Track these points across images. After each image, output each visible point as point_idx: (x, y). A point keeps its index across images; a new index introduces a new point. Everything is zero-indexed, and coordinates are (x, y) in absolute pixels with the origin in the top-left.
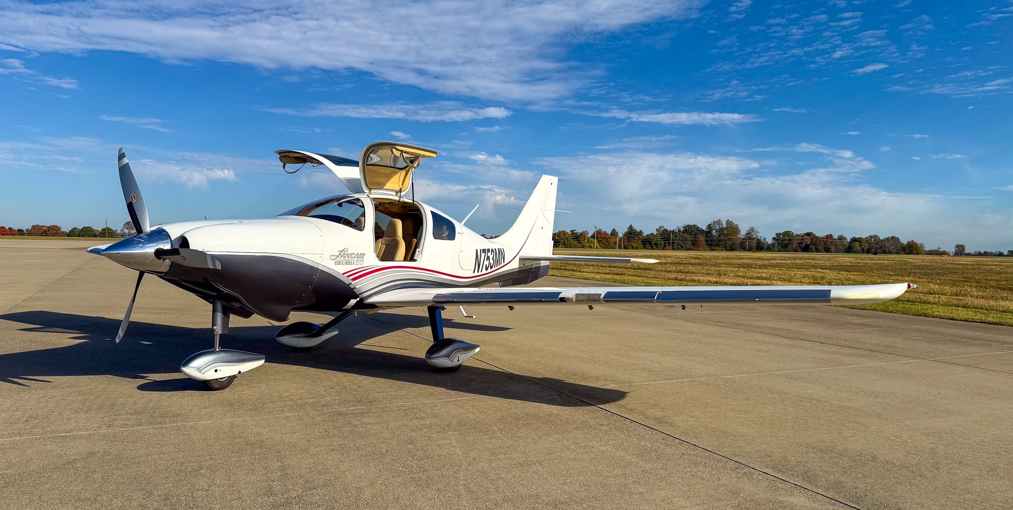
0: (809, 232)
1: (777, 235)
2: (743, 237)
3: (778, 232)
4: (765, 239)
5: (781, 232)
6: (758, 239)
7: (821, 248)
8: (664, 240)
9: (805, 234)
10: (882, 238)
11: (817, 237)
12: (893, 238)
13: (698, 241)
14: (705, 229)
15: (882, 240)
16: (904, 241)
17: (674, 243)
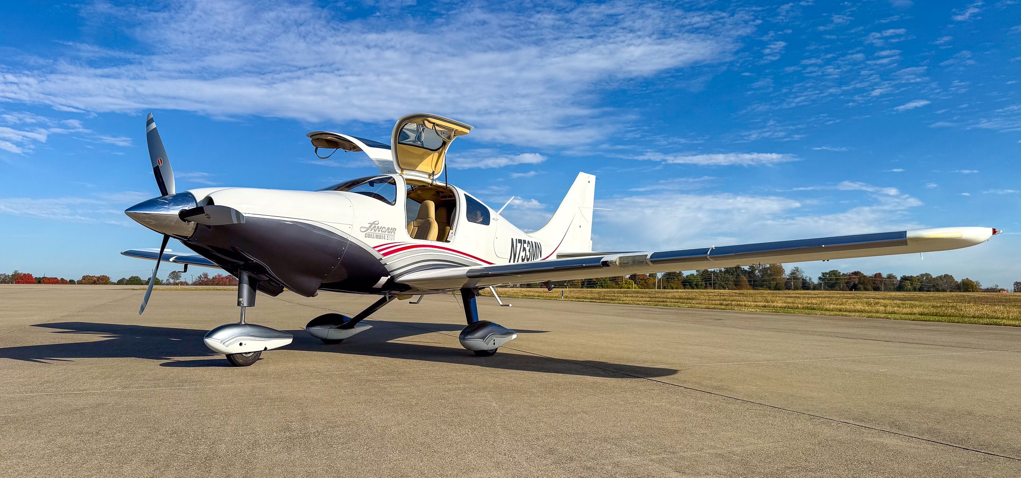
0: (856, 271)
1: (823, 274)
2: (788, 277)
3: (824, 272)
4: (810, 279)
5: (828, 272)
6: (803, 279)
7: (869, 287)
8: (705, 281)
9: (852, 273)
10: (934, 276)
11: (864, 276)
12: (946, 276)
13: (741, 281)
14: (747, 269)
15: (934, 278)
16: (958, 279)
17: (716, 283)
